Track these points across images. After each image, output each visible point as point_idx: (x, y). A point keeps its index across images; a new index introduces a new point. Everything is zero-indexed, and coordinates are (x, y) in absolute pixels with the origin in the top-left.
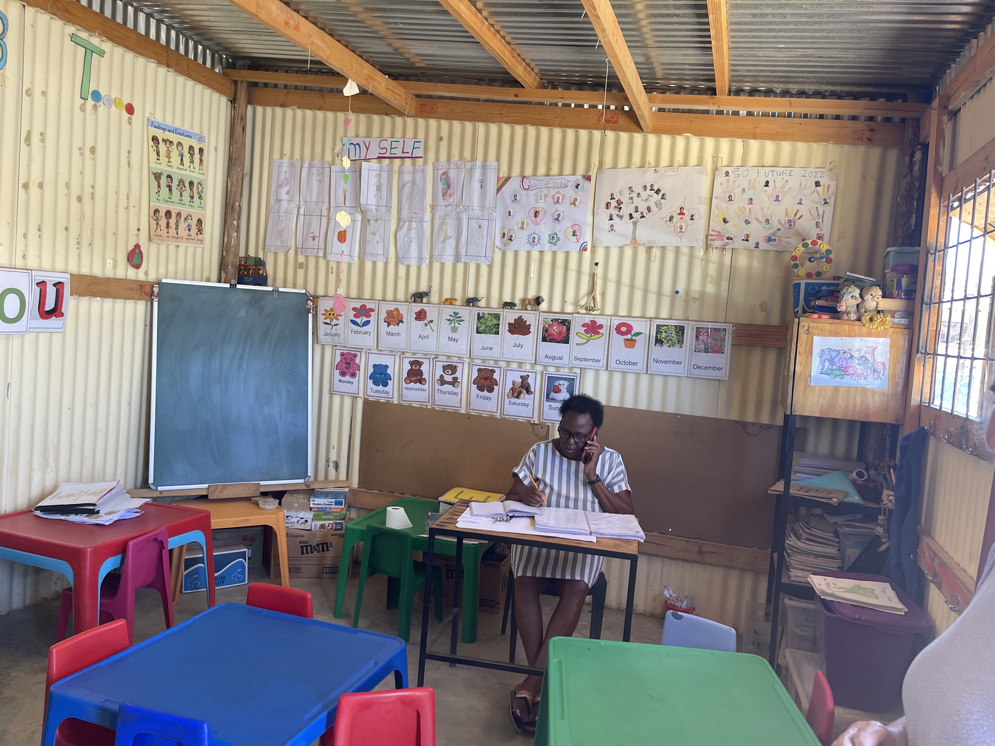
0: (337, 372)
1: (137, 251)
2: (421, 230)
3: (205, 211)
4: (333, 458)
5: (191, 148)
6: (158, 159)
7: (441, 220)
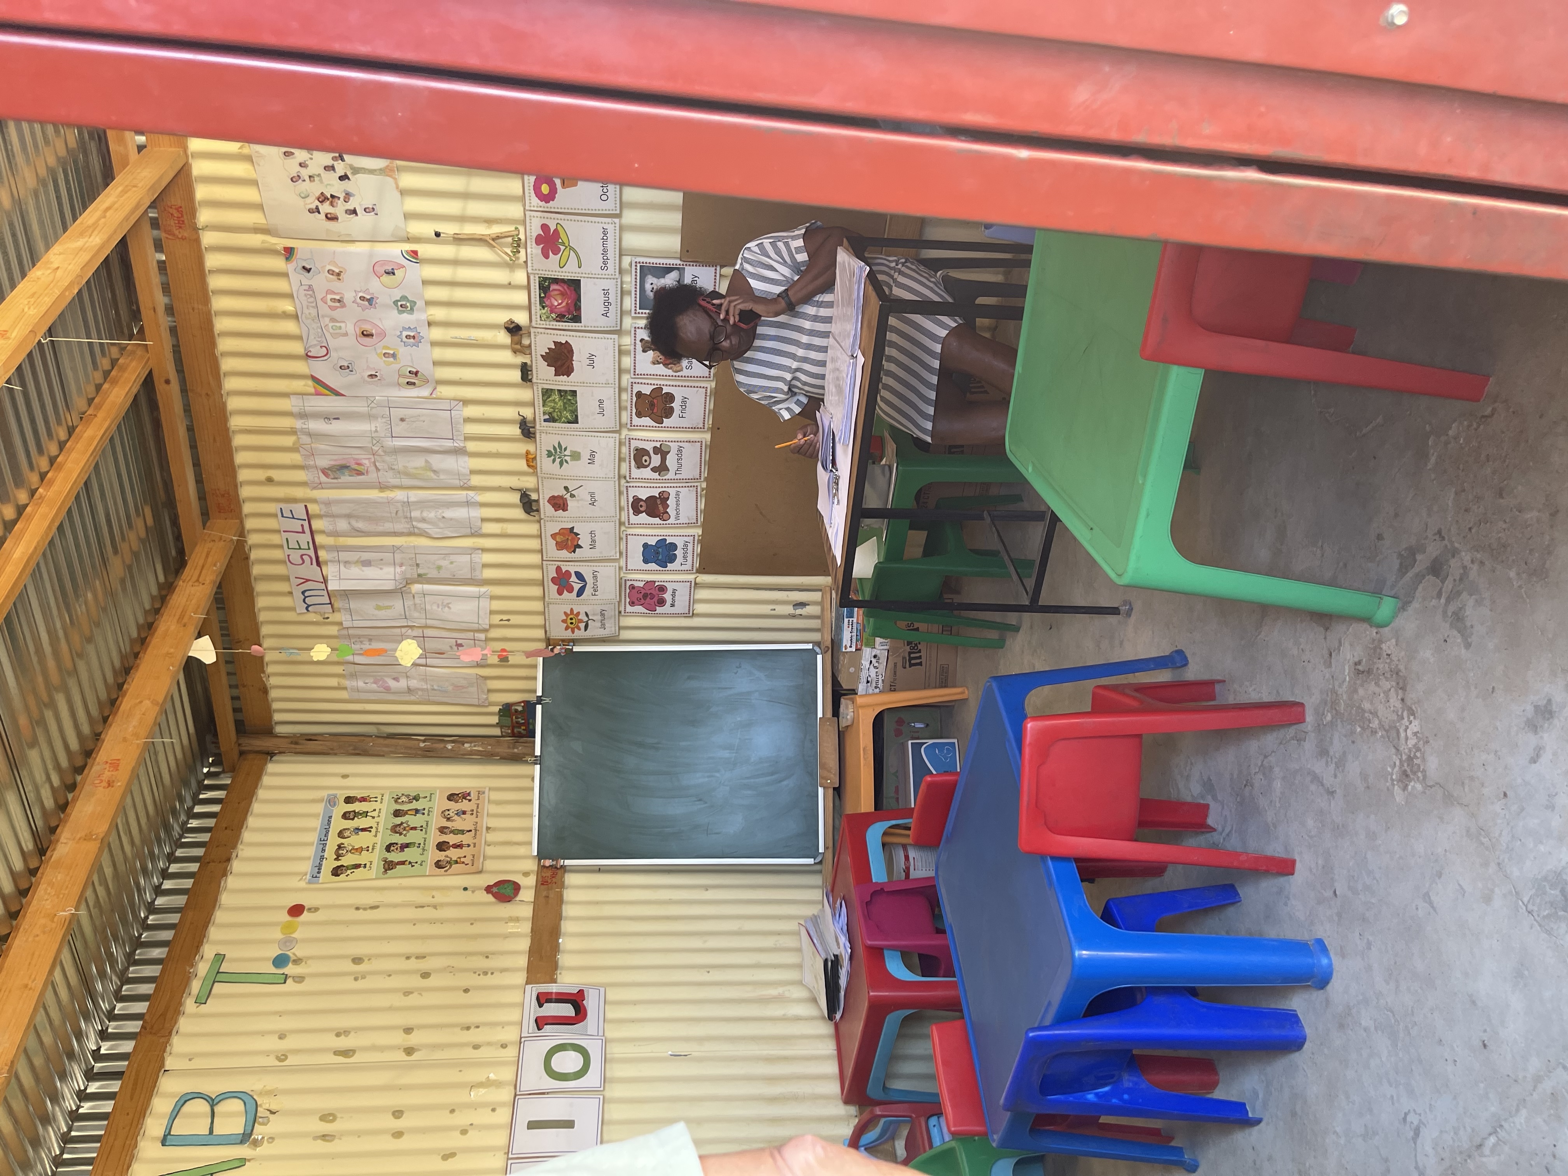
0: (659, 610)
1: (495, 890)
2: (423, 504)
3: (435, 788)
4: (789, 610)
5: (346, 816)
6: (365, 867)
7: (402, 477)
